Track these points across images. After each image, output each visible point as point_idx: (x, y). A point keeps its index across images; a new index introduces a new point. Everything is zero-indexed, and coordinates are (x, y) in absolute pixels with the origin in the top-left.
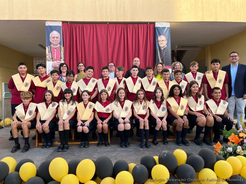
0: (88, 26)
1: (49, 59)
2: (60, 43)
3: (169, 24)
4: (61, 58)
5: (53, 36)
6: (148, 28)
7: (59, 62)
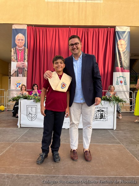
1: (14, 60)
2: (25, 45)
3: (129, 28)
4: (25, 59)
5: (19, 38)
6: (108, 32)
7: (23, 62)
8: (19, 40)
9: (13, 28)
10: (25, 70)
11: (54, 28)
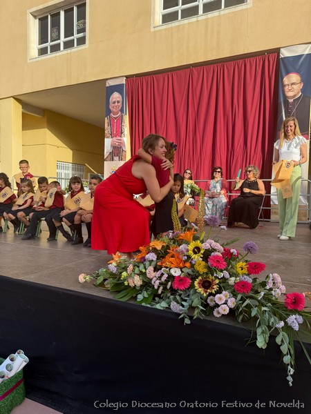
1: (108, 135)
4: (122, 133)
5: (114, 100)
6: (264, 62)
7: (119, 138)
8: (114, 103)
9: (107, 85)
10: (123, 150)
11: (166, 75)
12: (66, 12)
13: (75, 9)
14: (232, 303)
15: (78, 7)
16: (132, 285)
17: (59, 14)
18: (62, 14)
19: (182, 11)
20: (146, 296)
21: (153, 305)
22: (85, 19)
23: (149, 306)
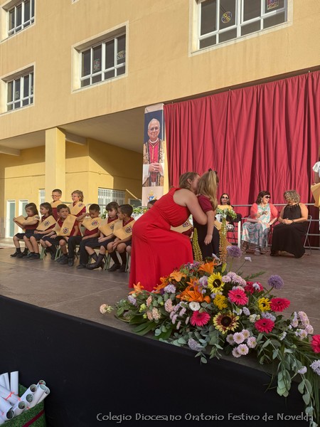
0: (199, 101)
1: (146, 161)
4: (159, 158)
5: (152, 127)
6: (307, 80)
7: (157, 164)
8: (152, 129)
9: (146, 112)
10: (160, 176)
11: (204, 99)
12: (107, 44)
13: (116, 41)
14: (252, 342)
15: (118, 39)
16: (151, 318)
17: (101, 46)
18: (104, 46)
19: (220, 35)
20: (164, 330)
21: (170, 341)
22: (124, 49)
23: (166, 341)
